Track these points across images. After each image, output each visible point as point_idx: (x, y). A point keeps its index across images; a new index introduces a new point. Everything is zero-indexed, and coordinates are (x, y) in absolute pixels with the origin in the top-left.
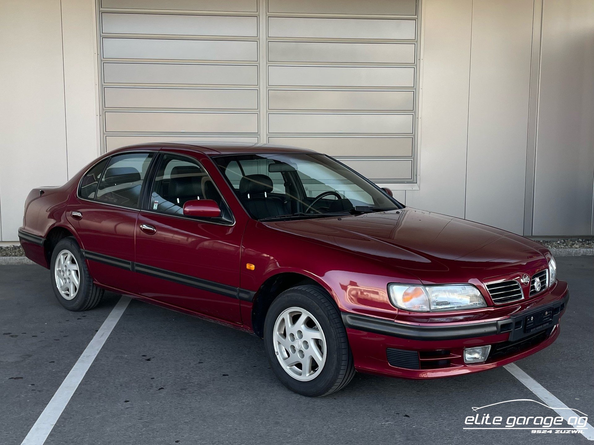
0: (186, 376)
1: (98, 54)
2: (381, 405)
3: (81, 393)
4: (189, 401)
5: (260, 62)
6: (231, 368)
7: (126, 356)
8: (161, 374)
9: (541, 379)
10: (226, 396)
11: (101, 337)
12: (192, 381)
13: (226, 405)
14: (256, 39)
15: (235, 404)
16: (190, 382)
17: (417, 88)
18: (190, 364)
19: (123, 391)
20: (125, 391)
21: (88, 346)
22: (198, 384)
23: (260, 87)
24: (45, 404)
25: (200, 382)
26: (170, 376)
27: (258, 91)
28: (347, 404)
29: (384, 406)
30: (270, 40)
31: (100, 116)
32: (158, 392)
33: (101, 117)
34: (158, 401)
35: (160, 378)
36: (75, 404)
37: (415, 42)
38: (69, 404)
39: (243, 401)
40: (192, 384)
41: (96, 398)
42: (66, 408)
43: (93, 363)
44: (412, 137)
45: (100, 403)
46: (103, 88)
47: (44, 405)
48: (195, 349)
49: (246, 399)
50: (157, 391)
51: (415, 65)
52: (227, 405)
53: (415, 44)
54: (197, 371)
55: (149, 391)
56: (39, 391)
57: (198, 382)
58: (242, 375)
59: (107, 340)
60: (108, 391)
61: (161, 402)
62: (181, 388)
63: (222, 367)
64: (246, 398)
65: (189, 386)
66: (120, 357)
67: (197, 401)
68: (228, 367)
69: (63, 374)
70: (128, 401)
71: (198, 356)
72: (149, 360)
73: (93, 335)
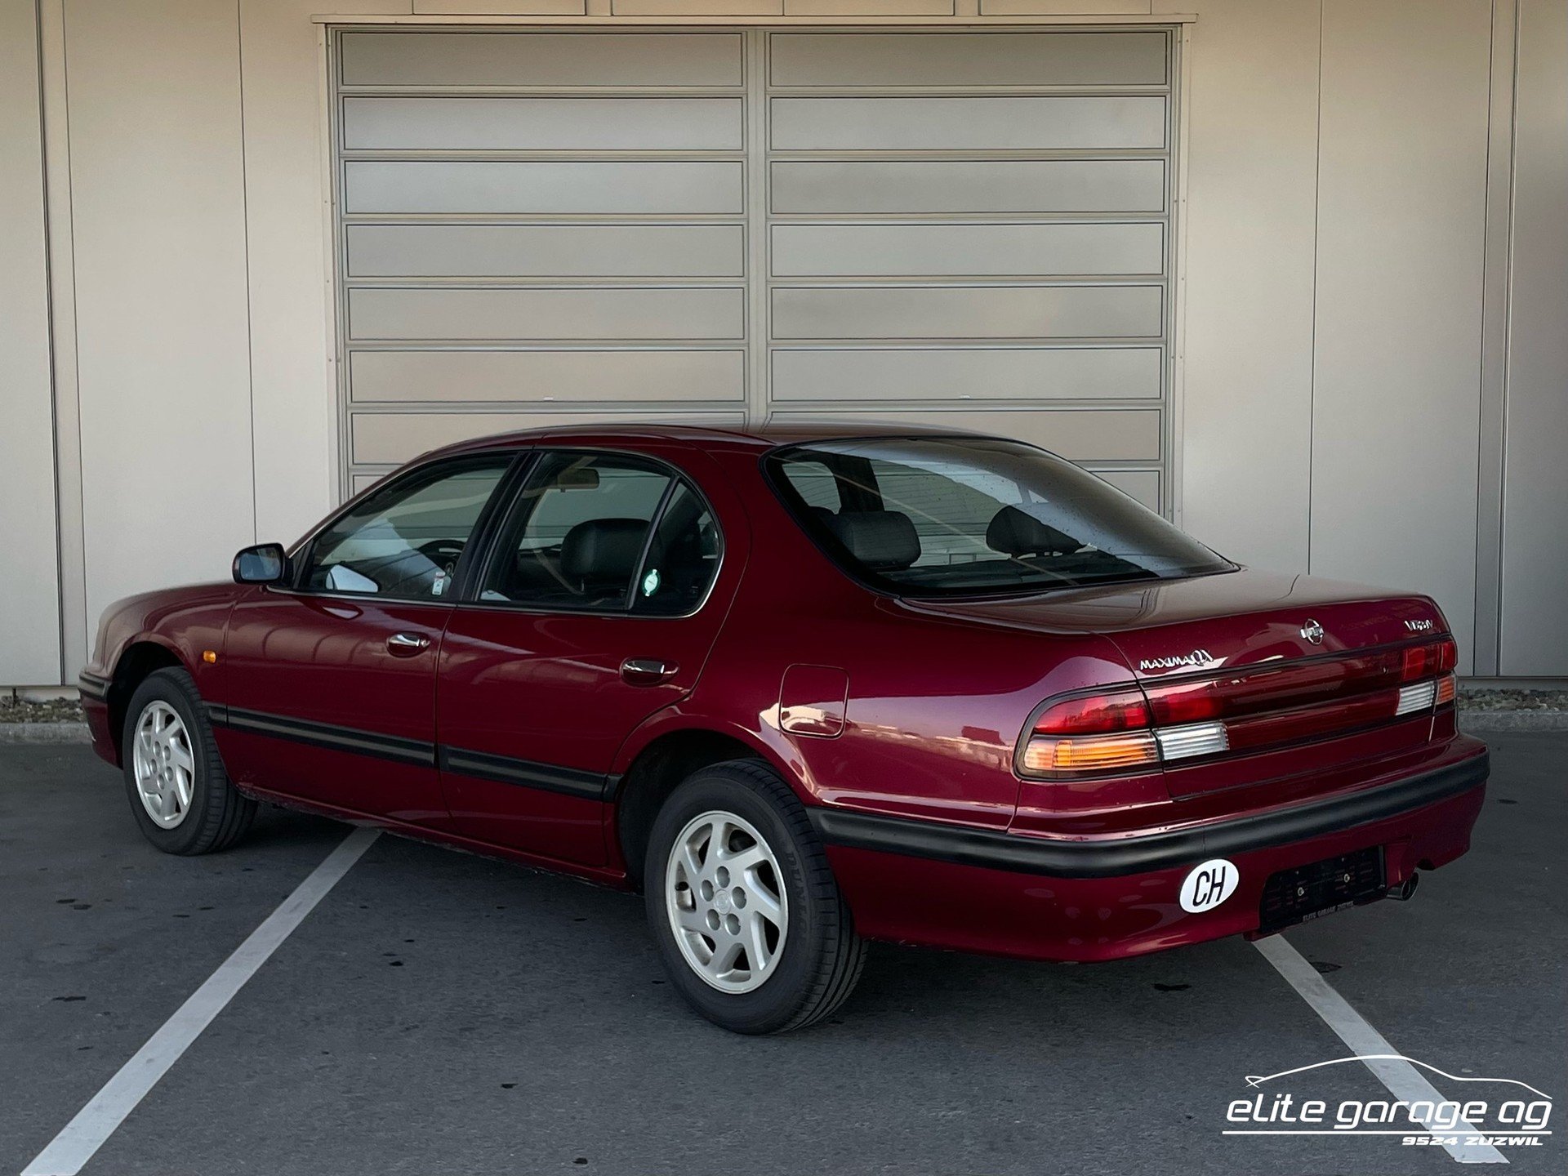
0: (480, 1001)
1: (333, 204)
2: (949, 1074)
3: (218, 1034)
4: (473, 1055)
5: (748, 214)
6: (596, 985)
7: (345, 953)
8: (421, 995)
9: (1388, 1025)
10: (567, 1046)
11: (292, 911)
12: (493, 1013)
13: (562, 1067)
14: (739, 157)
15: (585, 1063)
16: (488, 1013)
17: (1170, 278)
18: (497, 973)
19: (319, 1031)
20: (323, 1032)
21: (256, 932)
22: (505, 1019)
23: (749, 281)
24: (128, 1055)
25: (512, 1014)
26: (441, 1000)
27: (745, 292)
28: (864, 1069)
29: (956, 1075)
30: (775, 157)
31: (337, 361)
32: (403, 1034)
33: (339, 364)
34: (399, 1055)
35: (415, 1004)
36: (198, 1057)
37: (1164, 154)
38: (186, 1056)
39: (606, 1057)
40: (490, 1018)
41: (251, 1045)
42: (174, 1065)
43: (260, 968)
44: (1160, 407)
45: (259, 1056)
46: (346, 288)
47: (124, 1058)
48: (518, 941)
49: (615, 1054)
50: (402, 1031)
51: (1163, 216)
52: (565, 1066)
53: (1164, 160)
54: (509, 991)
55: (381, 1032)
56: (119, 1028)
57: (506, 1014)
58: (619, 1002)
59: (306, 918)
60: (282, 1029)
61: (404, 1057)
62: (461, 1027)
63: (575, 982)
64: (616, 1051)
65: (482, 1022)
66: (327, 957)
67: (493, 1056)
68: (589, 983)
69: (184, 992)
70: (327, 1053)
71: (522, 957)
72: (398, 964)
73: (274, 905)
